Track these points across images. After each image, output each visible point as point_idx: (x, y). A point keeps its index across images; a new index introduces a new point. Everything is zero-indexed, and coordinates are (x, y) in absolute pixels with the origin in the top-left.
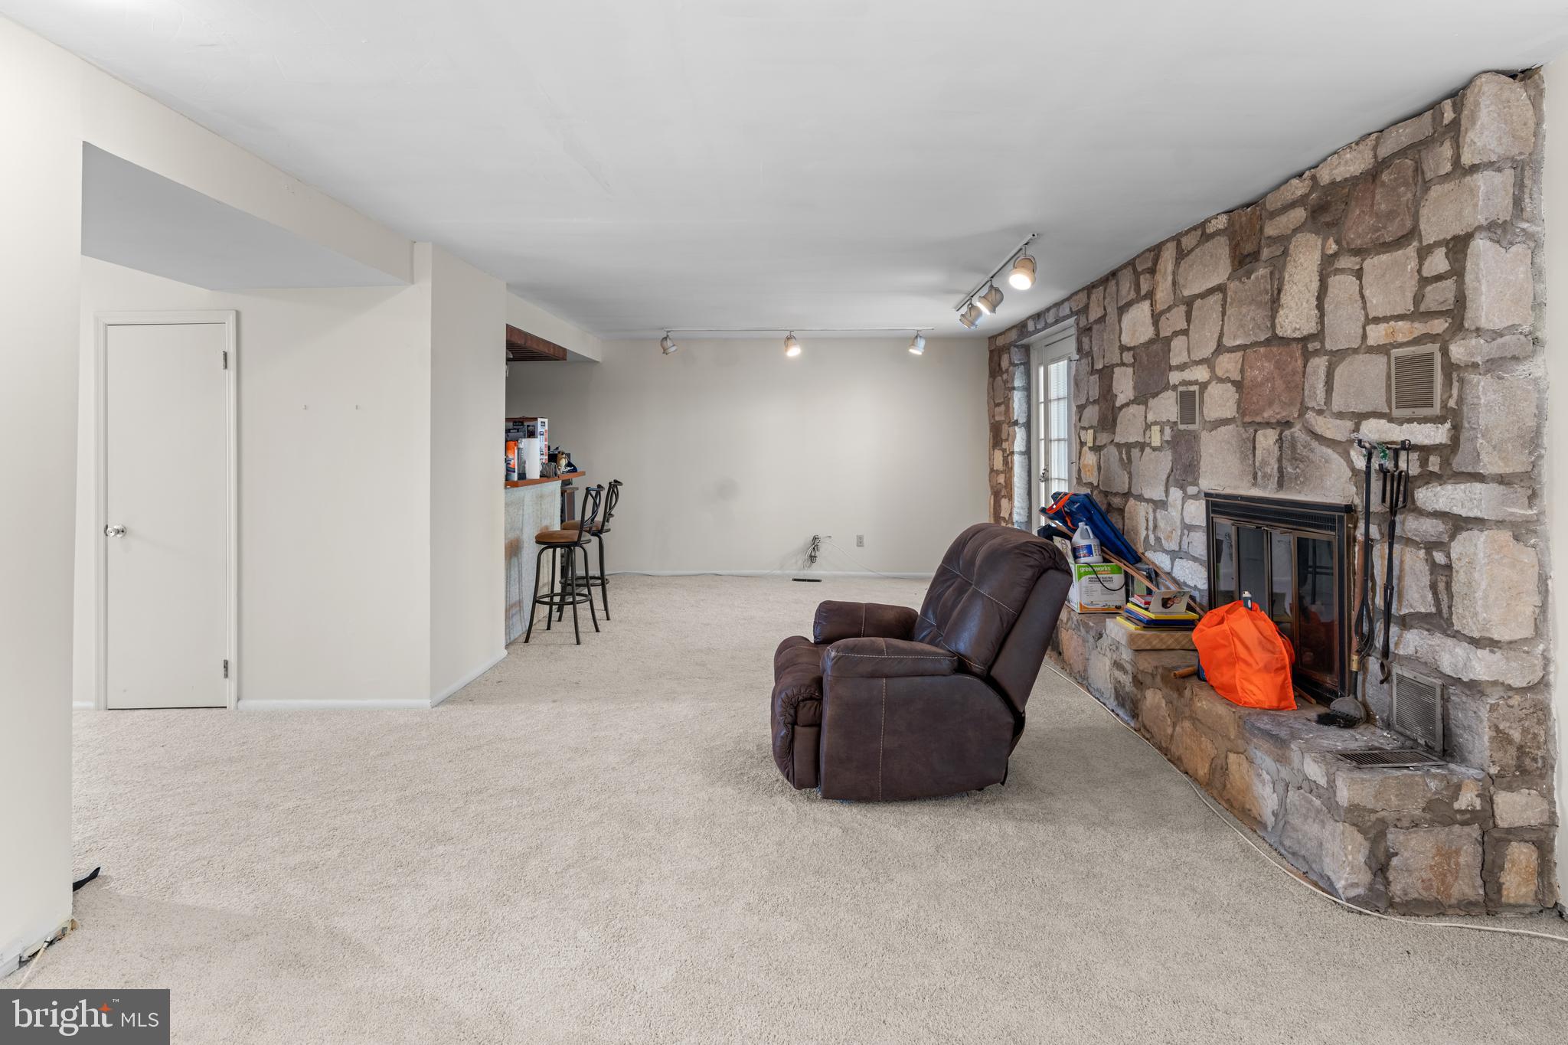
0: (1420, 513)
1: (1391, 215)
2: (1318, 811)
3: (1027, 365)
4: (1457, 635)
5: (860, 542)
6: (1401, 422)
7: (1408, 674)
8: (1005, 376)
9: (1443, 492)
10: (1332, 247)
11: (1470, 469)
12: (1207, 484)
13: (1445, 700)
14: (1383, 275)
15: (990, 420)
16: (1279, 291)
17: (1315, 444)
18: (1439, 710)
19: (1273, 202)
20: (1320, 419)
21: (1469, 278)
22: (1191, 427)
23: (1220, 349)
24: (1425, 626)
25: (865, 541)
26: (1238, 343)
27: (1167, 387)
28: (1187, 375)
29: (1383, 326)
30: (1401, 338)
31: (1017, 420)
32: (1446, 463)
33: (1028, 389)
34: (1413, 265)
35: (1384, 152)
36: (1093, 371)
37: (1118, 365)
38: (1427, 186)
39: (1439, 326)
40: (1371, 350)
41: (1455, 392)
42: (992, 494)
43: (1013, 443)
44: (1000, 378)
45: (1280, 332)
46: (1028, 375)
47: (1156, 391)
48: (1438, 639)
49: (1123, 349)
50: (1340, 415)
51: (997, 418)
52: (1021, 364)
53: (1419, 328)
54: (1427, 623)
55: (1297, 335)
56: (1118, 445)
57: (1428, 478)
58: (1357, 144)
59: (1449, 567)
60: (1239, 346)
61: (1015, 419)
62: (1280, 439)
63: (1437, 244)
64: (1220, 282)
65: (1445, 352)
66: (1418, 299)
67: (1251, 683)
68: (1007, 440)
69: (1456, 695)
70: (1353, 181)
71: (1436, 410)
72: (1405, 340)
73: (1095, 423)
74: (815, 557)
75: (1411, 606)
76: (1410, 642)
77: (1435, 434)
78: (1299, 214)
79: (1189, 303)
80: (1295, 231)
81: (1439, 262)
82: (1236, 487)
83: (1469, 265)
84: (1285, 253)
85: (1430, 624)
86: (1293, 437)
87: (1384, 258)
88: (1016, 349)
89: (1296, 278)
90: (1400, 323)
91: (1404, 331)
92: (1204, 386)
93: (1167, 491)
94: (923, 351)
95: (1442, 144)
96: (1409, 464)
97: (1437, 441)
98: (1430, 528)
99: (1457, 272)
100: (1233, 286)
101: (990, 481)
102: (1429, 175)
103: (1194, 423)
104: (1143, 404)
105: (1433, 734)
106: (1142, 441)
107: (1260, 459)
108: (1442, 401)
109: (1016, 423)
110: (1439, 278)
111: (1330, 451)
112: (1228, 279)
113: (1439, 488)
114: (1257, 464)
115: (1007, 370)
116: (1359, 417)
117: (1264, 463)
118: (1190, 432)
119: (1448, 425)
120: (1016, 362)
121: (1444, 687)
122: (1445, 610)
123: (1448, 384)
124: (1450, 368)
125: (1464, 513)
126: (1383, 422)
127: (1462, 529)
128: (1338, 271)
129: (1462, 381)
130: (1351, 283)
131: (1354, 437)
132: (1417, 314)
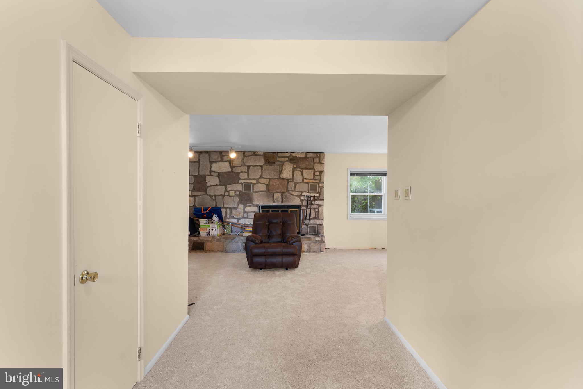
0: (314, 205)
1: (309, 165)
2: (317, 244)
4: (319, 219)
6: (310, 193)
7: (311, 226)
9: (318, 202)
10: (295, 166)
11: (322, 199)
12: (255, 203)
13: (317, 227)
14: (307, 173)
16: (282, 170)
17: (291, 196)
18: (316, 229)
19: (279, 155)
20: (293, 192)
21: (322, 176)
23: (261, 177)
24: (314, 219)
26: (268, 177)
27: (238, 182)
28: (247, 181)
29: (307, 180)
30: (311, 182)
32: (318, 198)
34: (313, 173)
35: (308, 156)
37: (208, 175)
38: (314, 163)
39: (318, 181)
40: (305, 183)
41: (320, 190)
45: (281, 177)
47: (231, 183)
48: (316, 220)
49: (212, 172)
50: (298, 192)
53: (314, 181)
55: (286, 178)
56: (210, 195)
57: (314, 200)
58: (302, 153)
59: (318, 211)
62: (282, 195)
63: (318, 171)
64: (261, 165)
65: (318, 185)
66: (314, 177)
69: (319, 226)
70: (300, 158)
71: (317, 192)
75: (313, 217)
76: (312, 222)
77: (317, 195)
78: (287, 159)
79: (249, 167)
80: (285, 161)
81: (318, 173)
82: (267, 203)
83: (322, 175)
84: (283, 164)
86: (286, 194)
87: (307, 170)
89: (286, 169)
91: (311, 181)
92: (254, 184)
93: (238, 205)
95: (317, 158)
96: (312, 199)
97: (317, 196)
98: (315, 207)
99: (320, 175)
100: (265, 167)
102: (315, 162)
103: (251, 191)
104: (224, 186)
105: (316, 232)
106: (224, 194)
107: (276, 198)
110: (317, 175)
111: (295, 197)
112: (263, 165)
114: (275, 199)
116: (302, 192)
117: (277, 199)
118: (248, 193)
119: (319, 194)
121: (317, 226)
122: (317, 216)
123: (319, 189)
124: (319, 187)
125: (321, 204)
126: (307, 193)
127: (320, 206)
128: (297, 170)
129: (321, 188)
130: (300, 173)
131: (301, 195)
132: (313, 179)
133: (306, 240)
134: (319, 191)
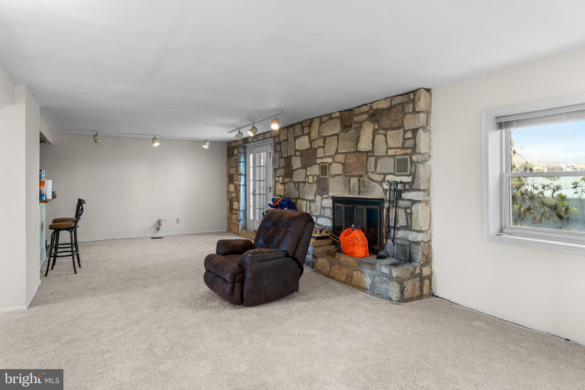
0: (403, 200)
1: (395, 120)
2: (386, 281)
3: (245, 153)
4: (413, 230)
5: (178, 221)
6: (398, 176)
7: (400, 242)
8: (236, 157)
9: (410, 194)
10: (377, 127)
11: (417, 188)
12: (331, 194)
13: (410, 247)
14: (393, 136)
15: (227, 173)
16: (359, 137)
17: (371, 182)
18: (408, 250)
19: (357, 111)
20: (373, 175)
21: (417, 140)
22: (325, 177)
23: (337, 153)
24: (404, 229)
25: (180, 221)
26: (344, 151)
27: (315, 164)
28: (324, 160)
29: (393, 150)
30: (398, 154)
31: (242, 173)
32: (410, 186)
33: (245, 162)
34: (402, 134)
35: (394, 103)
36: (282, 158)
37: (293, 156)
38: (405, 114)
39: (409, 151)
40: (389, 156)
41: (413, 168)
42: (228, 200)
43: (240, 181)
44: (233, 158)
45: (359, 149)
46: (245, 157)
47: (310, 165)
48: (407, 232)
49: (296, 150)
50: (379, 174)
51: (231, 173)
52: (243, 153)
53: (404, 151)
54: (404, 228)
55: (365, 150)
56: (294, 182)
57: (406, 190)
58: (385, 99)
59: (411, 213)
60: (344, 152)
61: (241, 173)
62: (359, 180)
63: (409, 130)
64: (337, 133)
65: (411, 158)
66: (403, 144)
67: (359, 250)
68: (237, 180)
69: (413, 245)
70: (384, 109)
71: (408, 173)
72: (399, 154)
73: (283, 175)
74: (160, 228)
75: (401, 224)
76: (400, 234)
77: (408, 179)
78: (365, 116)
79: (325, 138)
80: (364, 121)
81: (409, 135)
82: (342, 195)
83: (417, 136)
84: (361, 127)
85: (405, 228)
86: (364, 179)
87: (393, 132)
88: (241, 148)
89: (365, 134)
90: (398, 150)
91: (399, 152)
92: (330, 164)
93: (315, 197)
94: (208, 146)
95: (410, 104)
96: (400, 187)
97: (409, 181)
98: (406, 203)
99: (414, 138)
100: (341, 134)
101: (227, 196)
102: (406, 112)
103: (327, 175)
104: (305, 169)
105: (406, 257)
106: (305, 181)
107: (352, 186)
108: (410, 171)
109: (241, 174)
110: (409, 139)
111: (376, 184)
112: (340, 132)
113: (409, 193)
114: (351, 188)
115: (237, 155)
116: (385, 175)
117: (353, 187)
118: (324, 178)
119: (411, 177)
120: (241, 152)
121: (410, 244)
122: (410, 224)
123: (411, 166)
124: (412, 162)
125: (415, 199)
126: (392, 176)
127: (415, 203)
128: (378, 134)
129: (415, 166)
130: (383, 137)
131: (384, 180)
132: (403, 148)
133: (368, 266)
134: (413, 171)
